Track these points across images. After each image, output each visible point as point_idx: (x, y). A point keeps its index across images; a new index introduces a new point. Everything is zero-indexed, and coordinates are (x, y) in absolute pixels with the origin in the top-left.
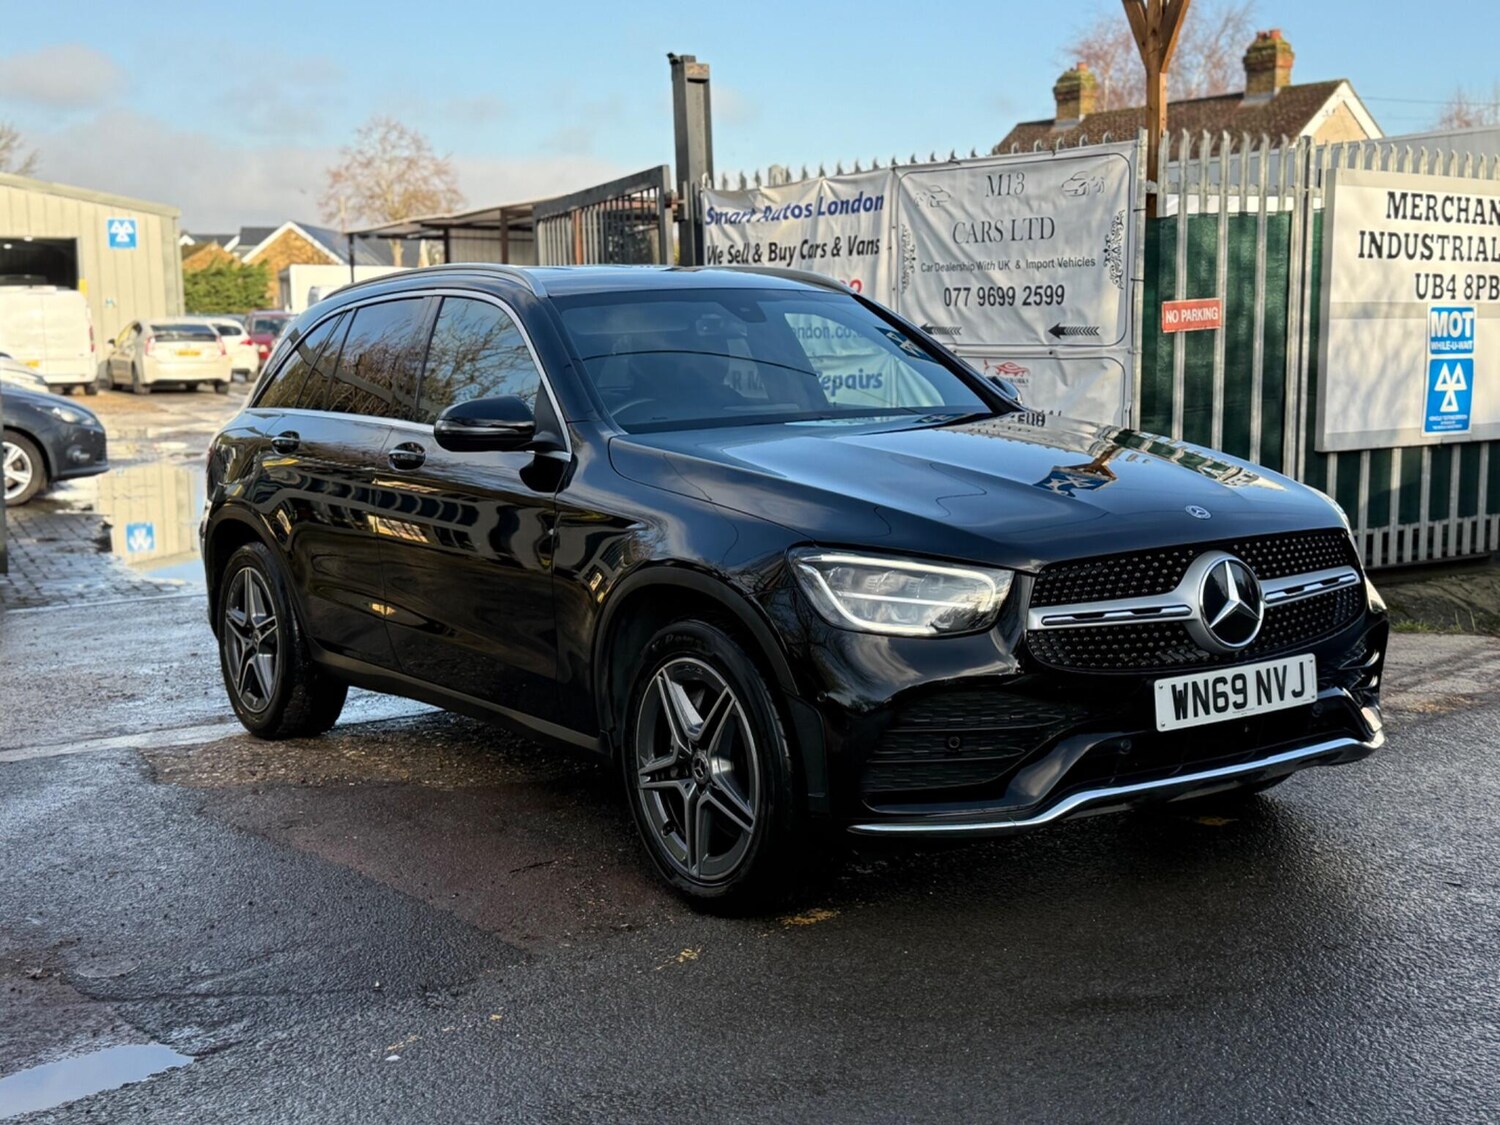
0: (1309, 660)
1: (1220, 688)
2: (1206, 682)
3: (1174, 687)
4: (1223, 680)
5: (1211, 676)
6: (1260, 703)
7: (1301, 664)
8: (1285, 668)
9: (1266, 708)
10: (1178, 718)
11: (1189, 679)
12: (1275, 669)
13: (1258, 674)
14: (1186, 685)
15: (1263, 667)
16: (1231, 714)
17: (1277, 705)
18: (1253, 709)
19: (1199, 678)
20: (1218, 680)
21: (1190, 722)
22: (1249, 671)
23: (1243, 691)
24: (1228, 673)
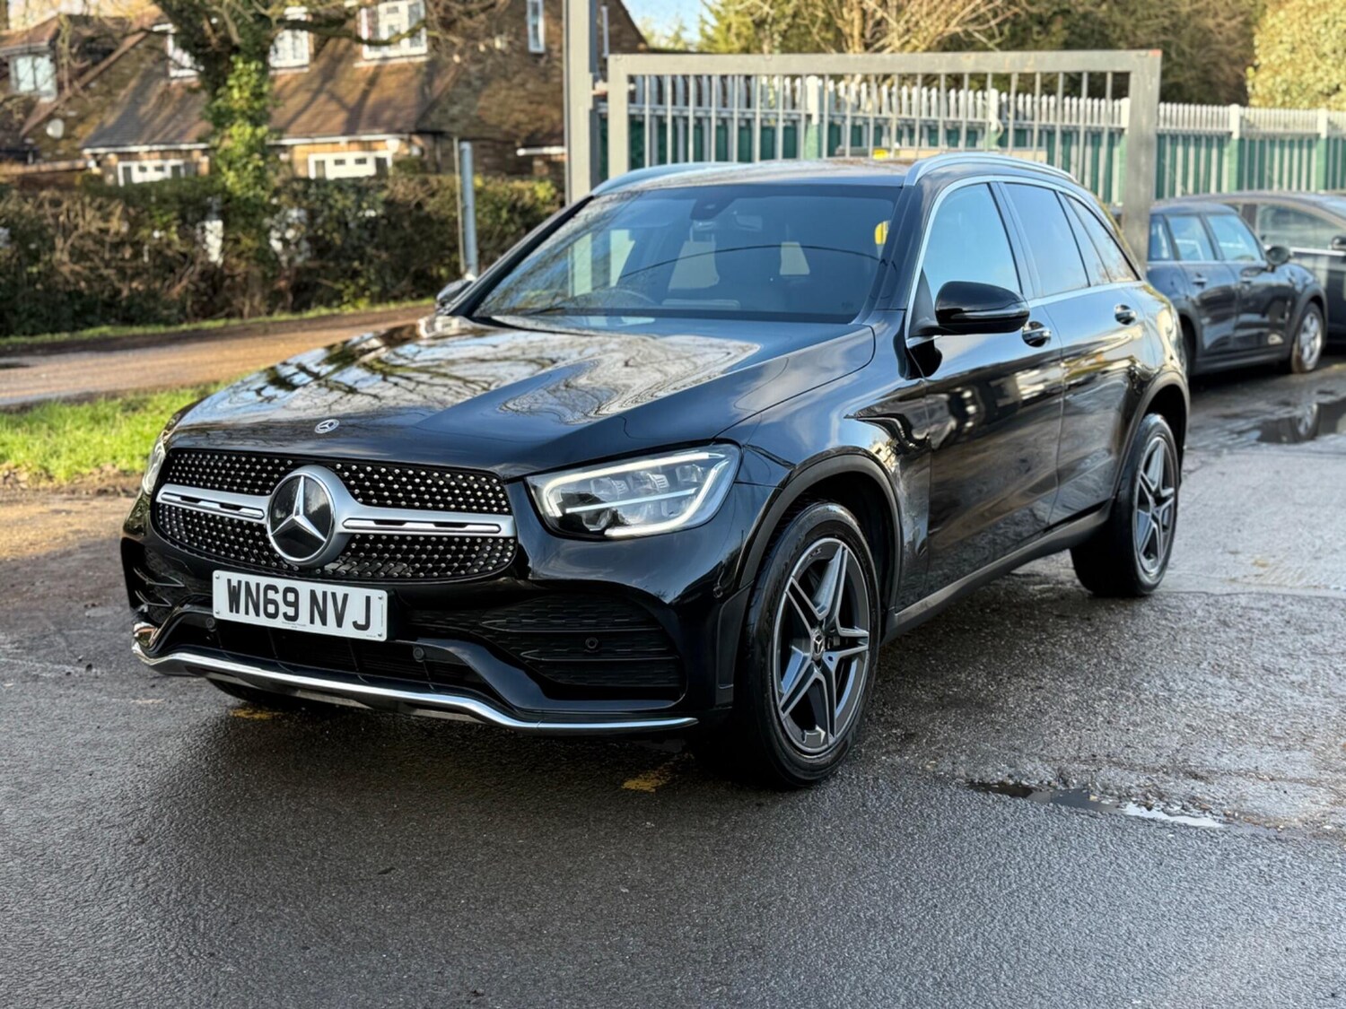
0: (380, 599)
1: (271, 594)
2: (258, 585)
3: (229, 581)
4: (275, 589)
5: (265, 581)
6: (312, 621)
7: (368, 599)
8: (346, 596)
9: (317, 628)
10: (231, 611)
11: (244, 578)
12: (334, 595)
13: (313, 593)
14: (239, 582)
15: (320, 588)
16: (280, 623)
17: (331, 629)
18: (303, 625)
19: (253, 580)
20: (269, 587)
21: (241, 618)
22: (304, 588)
23: (295, 604)
24: (282, 584)
